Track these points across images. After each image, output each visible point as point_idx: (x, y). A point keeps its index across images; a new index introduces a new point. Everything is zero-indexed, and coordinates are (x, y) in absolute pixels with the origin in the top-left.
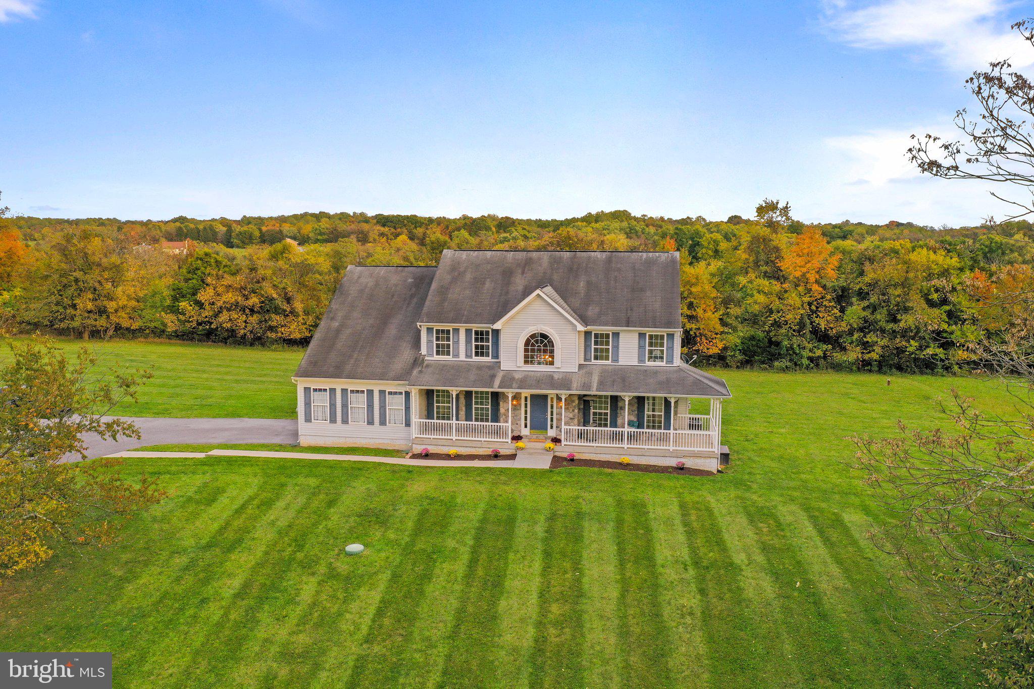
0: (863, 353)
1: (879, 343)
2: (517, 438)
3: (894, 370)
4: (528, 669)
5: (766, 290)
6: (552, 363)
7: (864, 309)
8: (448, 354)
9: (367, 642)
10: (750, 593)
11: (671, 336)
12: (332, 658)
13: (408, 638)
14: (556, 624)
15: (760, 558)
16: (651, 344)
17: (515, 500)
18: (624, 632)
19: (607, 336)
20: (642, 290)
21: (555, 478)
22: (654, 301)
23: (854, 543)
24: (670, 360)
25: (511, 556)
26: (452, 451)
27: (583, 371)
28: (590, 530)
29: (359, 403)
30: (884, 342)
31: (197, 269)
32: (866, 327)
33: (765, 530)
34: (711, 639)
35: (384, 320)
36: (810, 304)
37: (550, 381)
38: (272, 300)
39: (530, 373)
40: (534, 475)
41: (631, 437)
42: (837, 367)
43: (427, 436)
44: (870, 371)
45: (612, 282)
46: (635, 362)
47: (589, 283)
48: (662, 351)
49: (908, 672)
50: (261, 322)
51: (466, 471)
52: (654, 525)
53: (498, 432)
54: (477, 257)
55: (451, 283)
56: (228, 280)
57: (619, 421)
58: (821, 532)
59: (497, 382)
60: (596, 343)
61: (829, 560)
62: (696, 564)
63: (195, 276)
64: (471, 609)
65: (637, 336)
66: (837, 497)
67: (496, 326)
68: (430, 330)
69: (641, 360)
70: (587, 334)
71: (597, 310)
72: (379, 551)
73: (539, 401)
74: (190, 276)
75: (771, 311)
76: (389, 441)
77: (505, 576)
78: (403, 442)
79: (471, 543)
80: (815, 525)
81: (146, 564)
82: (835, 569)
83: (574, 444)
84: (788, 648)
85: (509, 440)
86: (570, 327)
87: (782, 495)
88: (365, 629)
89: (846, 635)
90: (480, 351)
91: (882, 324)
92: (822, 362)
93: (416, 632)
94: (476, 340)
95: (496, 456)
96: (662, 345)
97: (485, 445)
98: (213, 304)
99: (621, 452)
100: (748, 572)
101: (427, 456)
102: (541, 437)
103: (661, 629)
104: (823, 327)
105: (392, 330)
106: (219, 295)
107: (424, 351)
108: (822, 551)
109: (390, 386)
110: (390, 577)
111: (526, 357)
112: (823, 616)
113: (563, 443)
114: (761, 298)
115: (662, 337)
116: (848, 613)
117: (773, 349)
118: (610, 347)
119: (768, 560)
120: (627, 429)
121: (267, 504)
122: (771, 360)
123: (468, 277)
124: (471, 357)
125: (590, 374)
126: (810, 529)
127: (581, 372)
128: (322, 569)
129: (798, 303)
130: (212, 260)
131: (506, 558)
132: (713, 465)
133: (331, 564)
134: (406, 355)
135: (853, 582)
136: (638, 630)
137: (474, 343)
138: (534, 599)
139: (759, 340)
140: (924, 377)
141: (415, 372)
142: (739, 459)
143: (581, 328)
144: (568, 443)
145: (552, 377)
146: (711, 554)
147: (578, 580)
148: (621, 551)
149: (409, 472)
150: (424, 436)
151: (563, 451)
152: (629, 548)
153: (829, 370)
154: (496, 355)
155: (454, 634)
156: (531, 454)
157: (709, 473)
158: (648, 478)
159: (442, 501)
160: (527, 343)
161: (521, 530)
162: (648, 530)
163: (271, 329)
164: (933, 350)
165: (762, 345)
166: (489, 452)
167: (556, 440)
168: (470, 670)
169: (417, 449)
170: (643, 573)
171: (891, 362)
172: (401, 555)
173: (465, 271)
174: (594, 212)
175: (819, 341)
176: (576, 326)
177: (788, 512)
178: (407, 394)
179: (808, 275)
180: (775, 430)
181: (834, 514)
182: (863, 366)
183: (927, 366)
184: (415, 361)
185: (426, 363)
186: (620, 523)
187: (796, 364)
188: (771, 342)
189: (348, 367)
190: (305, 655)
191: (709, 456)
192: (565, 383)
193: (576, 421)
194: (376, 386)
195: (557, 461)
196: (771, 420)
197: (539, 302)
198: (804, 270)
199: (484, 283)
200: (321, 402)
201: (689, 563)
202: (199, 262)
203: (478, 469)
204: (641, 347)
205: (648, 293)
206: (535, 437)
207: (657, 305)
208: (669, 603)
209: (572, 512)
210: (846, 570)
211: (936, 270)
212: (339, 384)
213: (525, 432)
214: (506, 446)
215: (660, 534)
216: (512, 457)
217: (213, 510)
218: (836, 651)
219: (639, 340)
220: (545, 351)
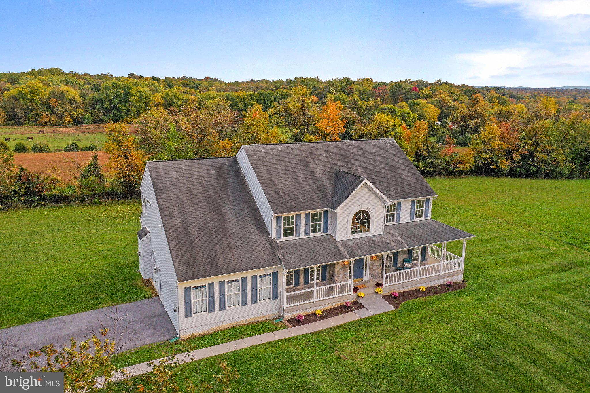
2: (356, 290)
6: (368, 231)
8: (292, 234)
11: (428, 201)
16: (417, 207)
19: (394, 206)
20: (395, 168)
22: (408, 177)
24: (426, 216)
26: (317, 311)
29: (233, 291)
39: (357, 241)
45: (375, 165)
46: (408, 220)
48: (422, 211)
59: (345, 252)
60: (388, 211)
65: (410, 203)
67: (337, 210)
68: (279, 218)
69: (412, 218)
73: (359, 263)
76: (259, 315)
85: (352, 293)
86: (380, 203)
90: (316, 229)
94: (313, 220)
95: (349, 307)
96: (423, 207)
97: (336, 300)
99: (415, 283)
105: (231, 219)
107: (273, 235)
109: (261, 271)
111: (353, 229)
113: (384, 285)
115: (423, 202)
118: (395, 213)
120: (419, 267)
123: (279, 168)
124: (309, 234)
125: (392, 234)
127: (386, 233)
132: (459, 278)
134: (260, 240)
137: (311, 223)
141: (280, 256)
143: (390, 203)
144: (387, 285)
150: (293, 305)
151: (385, 289)
154: (326, 230)
156: (369, 299)
160: (354, 219)
167: (380, 285)
169: (288, 316)
173: (273, 163)
174: (37, 69)
178: (275, 274)
185: (279, 244)
191: (459, 273)
194: (250, 274)
195: (388, 300)
197: (363, 188)
199: (295, 173)
200: (200, 297)
204: (412, 209)
205: (400, 171)
212: (216, 280)
214: (350, 297)
216: (357, 304)
219: (411, 206)
220: (365, 222)
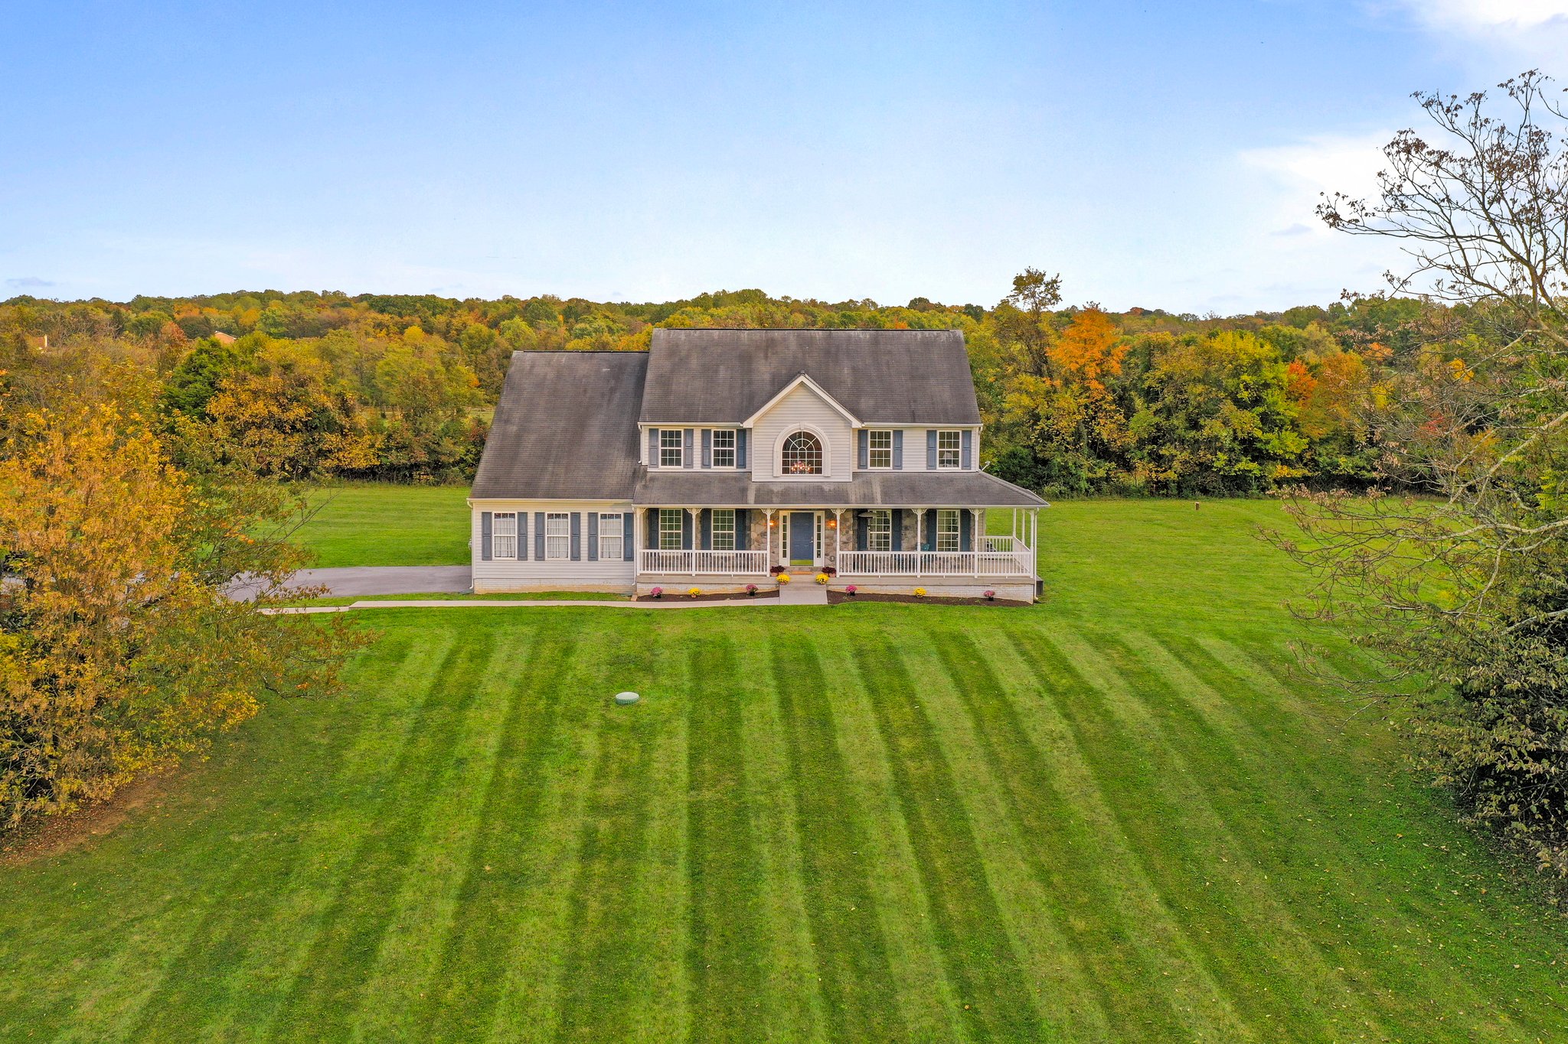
0: (1157, 472)
1: (1179, 457)
2: (777, 570)
3: (1198, 493)
4: (896, 803)
5: (1032, 389)
6: (819, 471)
7: (1155, 413)
8: (678, 463)
9: (693, 789)
10: (1121, 714)
11: (967, 434)
12: (656, 807)
13: (741, 781)
14: (912, 757)
15: (1121, 682)
16: (942, 445)
17: (805, 638)
18: (993, 759)
19: (888, 435)
20: (923, 377)
21: (841, 614)
22: (941, 391)
23: (1218, 665)
24: (967, 465)
25: (829, 694)
26: (693, 589)
27: (859, 481)
28: (912, 664)
29: (558, 532)
30: (1185, 455)
31: (202, 367)
32: (1158, 437)
33: (1115, 656)
34: (1093, 761)
35: (580, 424)
36: (1086, 407)
37: (819, 493)
38: (324, 410)
39: (791, 485)
40: (813, 612)
41: (926, 563)
42: (1124, 492)
43: (657, 572)
44: (1167, 496)
45: (885, 368)
46: (922, 468)
47: (854, 369)
48: (956, 454)
49: (1311, 778)
50: (306, 444)
51: (724, 611)
52: (987, 656)
53: (747, 563)
54: (700, 338)
55: (672, 371)
56: (255, 383)
57: (904, 545)
58: (1179, 656)
59: (751, 496)
60: (873, 445)
61: (1196, 681)
62: (1051, 690)
63: (198, 377)
64: (804, 749)
65: (924, 434)
66: (1183, 622)
67: (746, 425)
68: (653, 432)
69: (930, 464)
70: (862, 433)
71: (871, 402)
72: (659, 698)
73: (802, 520)
74: (191, 377)
75: (1036, 418)
76: (601, 582)
77: (831, 714)
78: (621, 582)
79: (774, 683)
80: (1170, 651)
81: (356, 729)
82: (1207, 690)
83: (849, 574)
84: (1179, 762)
85: (768, 573)
86: (841, 424)
87: (1120, 622)
88: (684, 777)
89: (1238, 747)
90: (723, 459)
91: (1181, 432)
92: (1104, 485)
93: (749, 776)
94: (717, 444)
95: (752, 594)
96: (956, 445)
97: (736, 580)
98: (233, 418)
99: (911, 581)
100: (1111, 695)
101: (658, 597)
102: (806, 568)
103: (1034, 755)
104: (1105, 437)
105: (594, 434)
106: (240, 405)
107: (645, 459)
108: (1186, 672)
109: (603, 507)
110: (687, 724)
111: (785, 463)
112: (1209, 732)
113: (839, 573)
114: (1026, 401)
115: (957, 435)
116: (1236, 728)
117: (1041, 470)
118: (891, 449)
119: (1131, 683)
120: (919, 553)
121: (482, 656)
122: (1038, 484)
123: (694, 363)
124: (709, 466)
125: (869, 483)
126: (1164, 653)
127: (856, 482)
128: (594, 720)
129: (1074, 407)
130: (224, 353)
131: (824, 697)
132: (1028, 594)
133: (603, 715)
134: (621, 465)
135: (1231, 700)
136: (1008, 757)
137: (713, 448)
138: (875, 734)
139: (1022, 458)
140: (1237, 501)
141: (638, 487)
142: (1052, 590)
143: (857, 424)
144: (845, 574)
145: (822, 489)
146: (1064, 681)
147: (921, 714)
148: (959, 683)
149: (648, 615)
150: (653, 572)
151: (841, 581)
152: (966, 679)
153: (1115, 496)
154: (742, 464)
155: (795, 774)
156: (798, 589)
157: (1025, 604)
158: (957, 611)
159: (712, 642)
160: (786, 446)
161: (829, 669)
162: (982, 662)
163: (321, 453)
164: (1245, 464)
165: (1026, 464)
166: (743, 589)
167: (829, 571)
168: (829, 808)
169: (646, 589)
170: (994, 702)
171: (1194, 483)
172: (690, 700)
173: (688, 356)
174: (711, 293)
175: (1099, 457)
176: (849, 423)
177: (1135, 639)
178: (629, 518)
179: (1087, 368)
180: (1079, 560)
181: (1188, 639)
182: (1157, 489)
183: (1238, 485)
184: (634, 473)
185: (649, 475)
186: (944, 656)
187: (1072, 488)
188: (1036, 459)
189: (544, 483)
190: (620, 807)
191: (1023, 582)
192: (839, 495)
193: (851, 545)
194: (584, 508)
195: (834, 597)
196: (1069, 549)
197: (802, 392)
198: (1082, 361)
199: (717, 371)
200: (505, 532)
201: (1042, 690)
202: (204, 356)
203: (738, 608)
204: (930, 448)
205: (932, 381)
206: (797, 568)
207: (946, 395)
208: (1035, 730)
209: (881, 646)
210: (1220, 690)
211: (1245, 360)
212: (531, 507)
213: (785, 562)
214: (764, 581)
215: (998, 665)
216: (775, 594)
217: (410, 665)
218: (1232, 762)
219: (928, 440)
220: (810, 455)
